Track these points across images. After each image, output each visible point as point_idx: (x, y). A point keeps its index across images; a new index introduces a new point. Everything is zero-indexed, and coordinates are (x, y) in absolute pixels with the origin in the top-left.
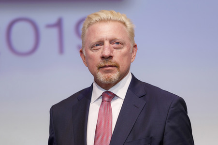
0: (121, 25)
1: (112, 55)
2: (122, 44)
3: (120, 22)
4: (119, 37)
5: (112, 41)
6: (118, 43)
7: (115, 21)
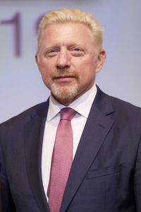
0: (84, 27)
1: (69, 64)
2: (83, 51)
3: (83, 23)
4: (79, 42)
5: (70, 47)
6: (78, 50)
7: (76, 22)
